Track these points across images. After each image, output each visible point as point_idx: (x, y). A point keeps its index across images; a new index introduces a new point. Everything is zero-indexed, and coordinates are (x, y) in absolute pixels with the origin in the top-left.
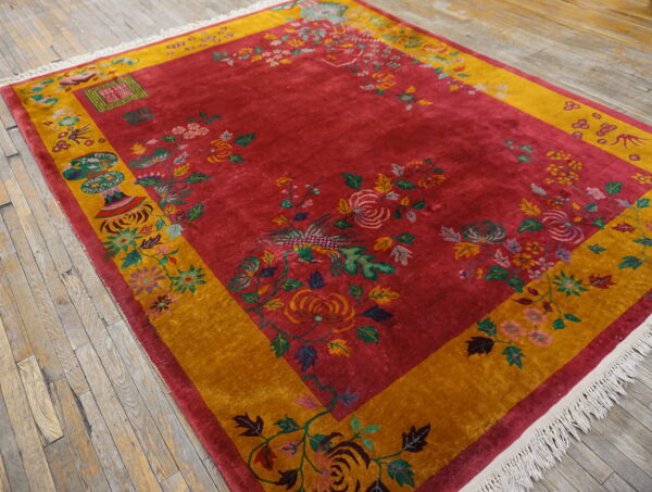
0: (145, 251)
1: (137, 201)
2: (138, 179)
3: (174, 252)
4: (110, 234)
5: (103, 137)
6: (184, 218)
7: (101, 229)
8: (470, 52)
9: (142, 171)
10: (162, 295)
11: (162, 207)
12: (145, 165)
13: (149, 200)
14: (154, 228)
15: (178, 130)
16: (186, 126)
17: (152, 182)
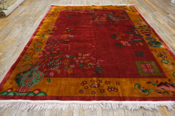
0: (142, 26)
1: (143, 33)
5: (152, 51)
6: (134, 28)
9: (141, 38)
11: (138, 31)
12: (140, 40)
13: (140, 33)
14: (140, 28)
15: (129, 45)
16: (127, 45)
17: (139, 36)
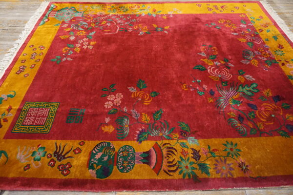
0: (202, 160)
1: (157, 148)
2: (137, 140)
3: (209, 147)
4: (177, 172)
6: (185, 133)
7: (170, 175)
8: (147, 3)
10: (238, 165)
14: (185, 149)
15: (108, 105)
17: (145, 135)
